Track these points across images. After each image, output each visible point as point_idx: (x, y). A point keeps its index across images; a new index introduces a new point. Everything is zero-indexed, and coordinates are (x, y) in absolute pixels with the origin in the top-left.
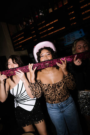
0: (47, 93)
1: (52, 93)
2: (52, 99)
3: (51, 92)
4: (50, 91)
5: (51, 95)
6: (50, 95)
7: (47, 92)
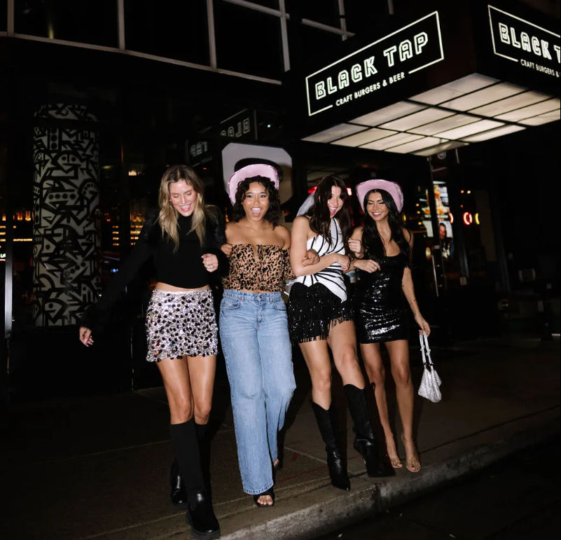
0: (240, 262)
1: (252, 264)
2: (246, 279)
3: (250, 261)
4: (248, 259)
5: (247, 268)
6: (246, 266)
7: (241, 259)
